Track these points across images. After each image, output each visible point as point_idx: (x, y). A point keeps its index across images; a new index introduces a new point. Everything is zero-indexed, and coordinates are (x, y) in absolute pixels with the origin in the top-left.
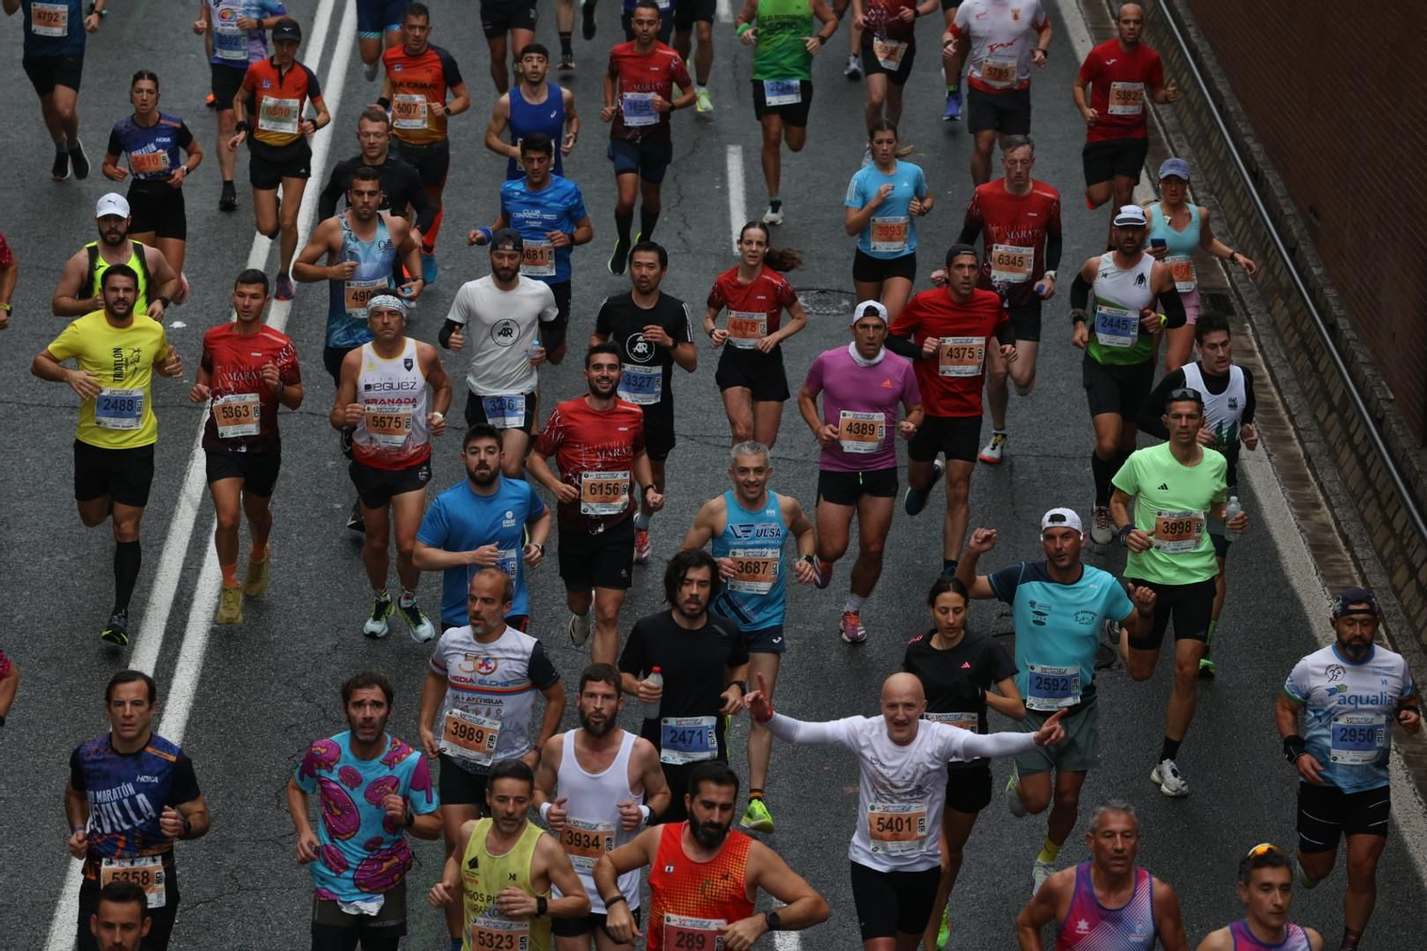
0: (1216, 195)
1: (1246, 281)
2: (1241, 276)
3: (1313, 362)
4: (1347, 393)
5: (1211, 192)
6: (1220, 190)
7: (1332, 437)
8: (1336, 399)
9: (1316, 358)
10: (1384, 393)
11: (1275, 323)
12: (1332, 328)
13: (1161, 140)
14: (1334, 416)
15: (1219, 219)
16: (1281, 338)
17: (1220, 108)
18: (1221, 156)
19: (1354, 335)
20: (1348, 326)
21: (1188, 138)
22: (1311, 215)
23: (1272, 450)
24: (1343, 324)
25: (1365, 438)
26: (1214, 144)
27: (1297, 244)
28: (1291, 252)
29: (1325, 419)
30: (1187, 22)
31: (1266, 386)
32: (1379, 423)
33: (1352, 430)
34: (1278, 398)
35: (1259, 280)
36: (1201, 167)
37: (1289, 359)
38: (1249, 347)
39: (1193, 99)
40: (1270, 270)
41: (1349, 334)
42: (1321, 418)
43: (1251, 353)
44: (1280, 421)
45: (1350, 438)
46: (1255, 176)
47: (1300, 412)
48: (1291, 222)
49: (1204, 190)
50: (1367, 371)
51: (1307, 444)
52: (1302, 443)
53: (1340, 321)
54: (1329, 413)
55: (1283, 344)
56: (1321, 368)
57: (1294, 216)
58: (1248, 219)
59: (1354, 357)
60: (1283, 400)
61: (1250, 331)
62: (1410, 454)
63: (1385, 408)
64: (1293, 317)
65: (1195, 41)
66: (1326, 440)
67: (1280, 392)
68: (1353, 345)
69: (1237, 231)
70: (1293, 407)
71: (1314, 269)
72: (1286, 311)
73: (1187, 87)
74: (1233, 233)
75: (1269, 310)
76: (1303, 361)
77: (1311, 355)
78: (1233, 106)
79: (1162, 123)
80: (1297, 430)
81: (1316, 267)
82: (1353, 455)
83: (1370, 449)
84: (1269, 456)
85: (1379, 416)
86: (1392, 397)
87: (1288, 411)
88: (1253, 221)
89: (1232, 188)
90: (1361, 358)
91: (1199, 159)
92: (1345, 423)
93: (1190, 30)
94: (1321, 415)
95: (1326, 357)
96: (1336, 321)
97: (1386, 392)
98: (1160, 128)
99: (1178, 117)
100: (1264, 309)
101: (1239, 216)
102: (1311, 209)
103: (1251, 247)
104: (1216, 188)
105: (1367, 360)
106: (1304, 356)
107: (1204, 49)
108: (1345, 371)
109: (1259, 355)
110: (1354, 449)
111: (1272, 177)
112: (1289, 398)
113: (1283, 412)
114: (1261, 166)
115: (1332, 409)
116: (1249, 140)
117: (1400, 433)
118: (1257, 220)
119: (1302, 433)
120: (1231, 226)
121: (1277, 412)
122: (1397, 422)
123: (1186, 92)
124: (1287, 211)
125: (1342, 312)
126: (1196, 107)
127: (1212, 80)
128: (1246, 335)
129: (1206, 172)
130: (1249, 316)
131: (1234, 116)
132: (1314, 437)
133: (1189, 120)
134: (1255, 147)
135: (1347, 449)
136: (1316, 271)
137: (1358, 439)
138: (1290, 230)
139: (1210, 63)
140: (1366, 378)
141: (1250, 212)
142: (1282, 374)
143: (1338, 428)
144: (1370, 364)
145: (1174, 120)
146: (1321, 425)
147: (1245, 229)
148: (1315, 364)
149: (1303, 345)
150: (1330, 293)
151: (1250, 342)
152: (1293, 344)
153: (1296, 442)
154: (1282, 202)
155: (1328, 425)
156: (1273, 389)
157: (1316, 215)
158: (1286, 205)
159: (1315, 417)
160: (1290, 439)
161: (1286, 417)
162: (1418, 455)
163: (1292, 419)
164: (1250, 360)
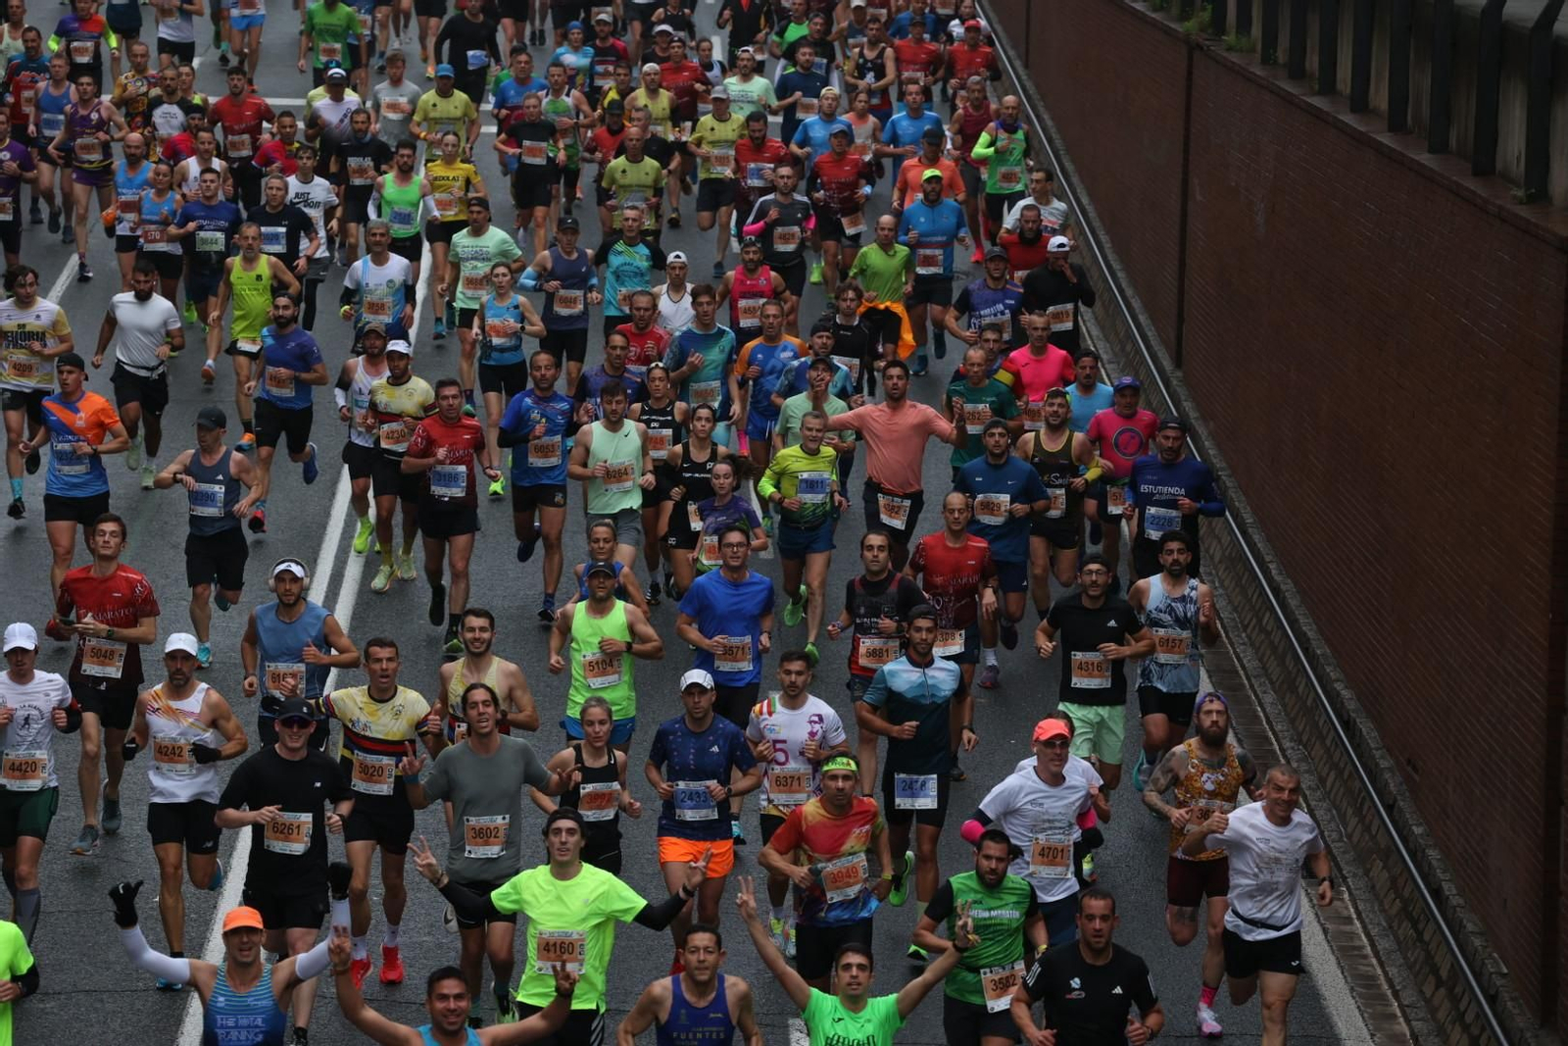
0: (1305, 747)
1: (1340, 840)
2: (1335, 835)
3: (1416, 930)
4: (1455, 966)
5: (1300, 742)
6: (1309, 740)
7: (1441, 1015)
8: (1444, 973)
9: (1421, 926)
10: (1497, 966)
11: (1373, 887)
12: (1436, 894)
13: (1243, 685)
14: (1442, 991)
15: (1307, 772)
16: (1381, 904)
17: (1306, 651)
18: (1309, 703)
19: (1461, 901)
20: (1454, 892)
21: (1272, 683)
22: (1409, 769)
23: (1376, 1029)
24: (1449, 889)
25: (1477, 1016)
26: (1300, 690)
27: (1395, 800)
28: (1389, 808)
29: (1433, 995)
30: (1268, 558)
31: (1365, 957)
32: (1492, 1000)
33: (1462, 1008)
34: (1379, 971)
35: (1355, 839)
36: (1287, 715)
37: (1391, 927)
38: (1345, 913)
39: (1276, 641)
40: (1368, 829)
41: (1456, 901)
42: (1428, 995)
43: (1348, 920)
44: (1383, 997)
45: (1461, 1016)
46: (1348, 725)
47: (1405, 987)
48: (1387, 776)
49: (1291, 740)
50: (1477, 942)
51: (1414, 1023)
52: (1408, 1021)
53: (1445, 886)
54: (1437, 988)
55: (1383, 911)
56: (1426, 937)
57: (1390, 769)
58: (1340, 773)
59: (1462, 926)
60: (1386, 973)
61: (1346, 896)
62: (1528, 1035)
63: (1498, 983)
64: (1394, 881)
65: (1278, 578)
66: (1434, 1018)
67: (1382, 964)
68: (1460, 913)
69: (1329, 784)
70: (1396, 981)
71: (1414, 828)
72: (1385, 875)
73: (1269, 628)
74: (1324, 787)
75: (1367, 873)
76: (1406, 930)
77: (1415, 924)
78: (1321, 649)
79: (1243, 667)
80: (1400, 1006)
81: (1417, 825)
82: (1465, 1036)
83: (1483, 1029)
84: (1372, 1035)
85: (1492, 992)
86: (1505, 971)
87: (1391, 986)
88: (1346, 774)
89: (1322, 738)
90: (1470, 927)
91: (1284, 706)
92: (1455, 1000)
93: (1272, 566)
94: (1428, 991)
95: (1431, 926)
96: (1440, 886)
97: (1498, 964)
98: (1242, 673)
99: (1261, 660)
100: (1360, 872)
101: (1330, 770)
102: (1409, 762)
103: (1345, 804)
104: (1305, 738)
105: (1476, 930)
106: (1406, 924)
107: (1287, 586)
108: (1452, 942)
109: (1358, 924)
110: (1466, 1028)
111: (1365, 726)
112: (1393, 971)
113: (1385, 986)
114: (1353, 715)
115: (1439, 983)
116: (1338, 686)
117: (1516, 1011)
118: (1350, 774)
119: (1408, 1010)
120: (1322, 781)
121: (1379, 986)
122: (1512, 999)
123: (1268, 634)
124: (1384, 764)
125: (1448, 876)
126: (1280, 649)
127: (1297, 620)
128: (1342, 900)
129: (1292, 721)
130: (1345, 879)
131: (1322, 660)
132: (1421, 1015)
133: (1273, 665)
134: (1346, 694)
135: (1458, 1028)
136: (1417, 830)
137: (1469, 1018)
138: (1387, 784)
139: (1293, 602)
140: (1476, 950)
141: (1342, 765)
142: (1383, 944)
143: (1447, 1005)
144: (1481, 934)
145: (1256, 663)
146: (1428, 1001)
147: (1337, 784)
148: (1420, 934)
149: (1406, 912)
150: (1433, 854)
151: (1347, 908)
152: (1394, 911)
153: (1401, 1020)
154: (1377, 754)
155: (1436, 1002)
156: (1374, 961)
157: (1415, 769)
158: (1382, 757)
159: (1421, 992)
160: (1395, 1016)
161: (1389, 993)
162: (1537, 1036)
163: (1396, 994)
164: (1348, 928)
